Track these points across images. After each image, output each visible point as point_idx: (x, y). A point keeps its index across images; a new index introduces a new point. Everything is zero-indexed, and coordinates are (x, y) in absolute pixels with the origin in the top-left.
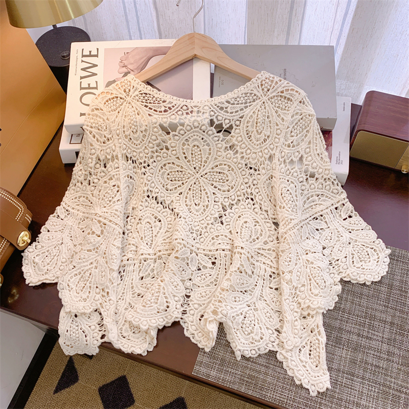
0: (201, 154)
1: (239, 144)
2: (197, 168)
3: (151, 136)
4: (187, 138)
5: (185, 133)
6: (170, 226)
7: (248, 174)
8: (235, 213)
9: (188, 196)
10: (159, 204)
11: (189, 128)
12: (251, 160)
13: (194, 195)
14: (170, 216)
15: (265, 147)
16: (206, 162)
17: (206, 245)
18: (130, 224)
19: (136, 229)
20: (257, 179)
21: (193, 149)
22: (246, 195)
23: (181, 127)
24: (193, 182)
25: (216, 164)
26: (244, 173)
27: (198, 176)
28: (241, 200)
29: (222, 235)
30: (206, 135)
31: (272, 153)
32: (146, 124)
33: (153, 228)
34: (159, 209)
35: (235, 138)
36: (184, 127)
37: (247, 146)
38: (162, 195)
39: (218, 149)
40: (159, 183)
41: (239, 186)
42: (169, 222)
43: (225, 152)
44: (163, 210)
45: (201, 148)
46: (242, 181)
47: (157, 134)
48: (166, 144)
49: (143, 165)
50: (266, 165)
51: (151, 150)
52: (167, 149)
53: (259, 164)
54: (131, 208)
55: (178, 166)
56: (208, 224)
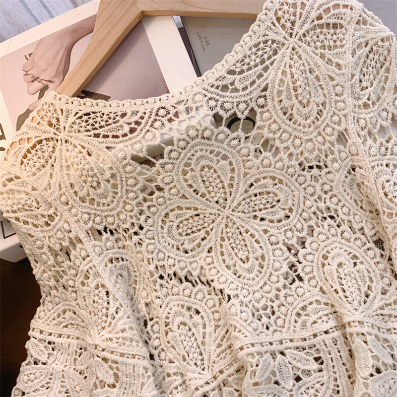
0: (219, 177)
1: (278, 136)
2: (221, 201)
3: (126, 181)
4: (185, 160)
5: (180, 154)
6: (217, 316)
7: (309, 179)
8: (314, 252)
9: (224, 250)
10: (185, 284)
11: (182, 144)
12: (306, 154)
13: (234, 245)
14: (209, 297)
15: (324, 124)
16: (231, 186)
17: (291, 331)
18: (154, 336)
19: (169, 342)
20: (328, 182)
21: (203, 173)
22: (320, 215)
23: (170, 148)
24: (223, 225)
25: (249, 183)
26: (301, 179)
27: (227, 212)
28: (315, 227)
29: (311, 303)
30: (215, 143)
31: (341, 128)
32: (109, 166)
33: (193, 330)
34: (187, 292)
35: (266, 129)
36: (173, 145)
37: (291, 135)
38: (182, 264)
39: (245, 158)
40: (170, 247)
41: (302, 204)
42: (213, 309)
43: (257, 157)
44: (195, 290)
45: (215, 167)
46: (303, 193)
47: (134, 174)
48: (155, 184)
49: (131, 231)
50: (337, 153)
51: (134, 202)
52: (160, 189)
53: (323, 157)
54: (144, 305)
55: (188, 209)
56: (279, 290)
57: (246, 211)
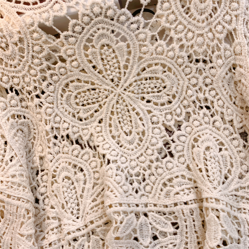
0: (116, 57)
1: (173, 26)
2: (116, 79)
3: (33, 47)
4: (88, 36)
5: (83, 28)
6: (97, 175)
7: (194, 71)
8: (187, 135)
9: (112, 122)
10: (75, 145)
11: (86, 19)
12: (196, 48)
13: (121, 120)
14: (94, 159)
15: (217, 22)
16: (126, 67)
17: (156, 197)
18: (42, 185)
19: (53, 191)
20: (210, 76)
21: (103, 51)
22: (198, 104)
23: (74, 21)
24: (114, 101)
25: (142, 67)
26: (188, 70)
27: (119, 90)
28: (192, 113)
29: (177, 177)
30: (116, 24)
31: (230, 28)
32: (18, 30)
33: (75, 184)
34: (76, 152)
35: (164, 18)
36: (78, 19)
37: (185, 27)
38: (75, 129)
39: (141, 43)
40: (66, 113)
41: (184, 93)
42: (95, 170)
43: (152, 44)
44: (83, 152)
45: (114, 47)
46: (187, 83)
47: (40, 42)
48: (59, 54)
49: (34, 94)
50: (222, 50)
51: (38, 68)
52: (63, 61)
53: (210, 52)
54: (38, 158)
55: (87, 82)
56: (152, 161)
57: (136, 91)
